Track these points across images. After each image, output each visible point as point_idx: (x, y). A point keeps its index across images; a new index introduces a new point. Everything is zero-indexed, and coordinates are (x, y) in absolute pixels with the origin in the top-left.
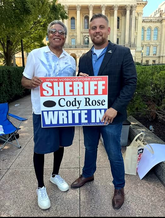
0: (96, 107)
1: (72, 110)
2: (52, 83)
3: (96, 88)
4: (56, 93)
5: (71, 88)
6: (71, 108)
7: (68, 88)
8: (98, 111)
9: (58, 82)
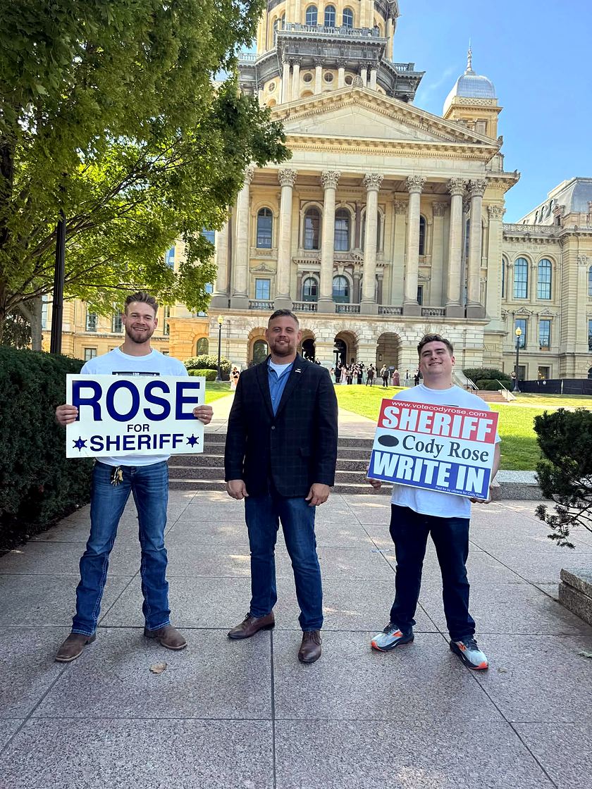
0: (469, 462)
1: (424, 459)
2: (400, 408)
3: (474, 428)
4: (403, 426)
5: (429, 422)
6: (423, 454)
7: (424, 420)
8: (472, 470)
9: (411, 408)
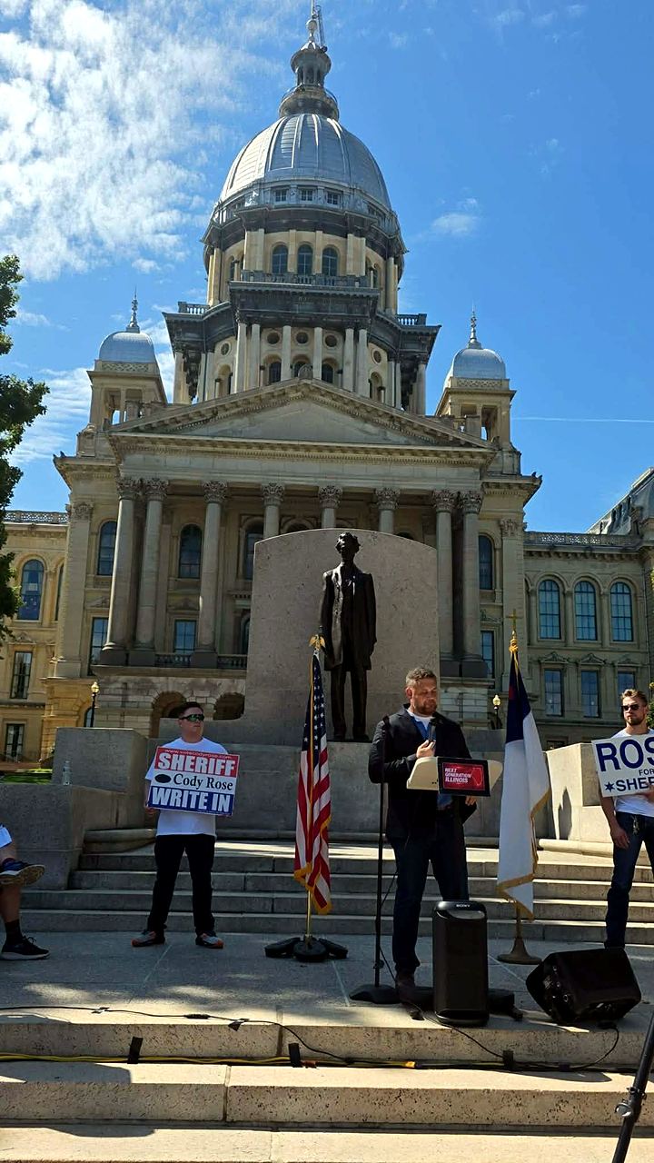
0: (220, 791)
1: (189, 790)
2: (172, 754)
3: (223, 767)
4: (174, 767)
5: (193, 764)
6: (189, 787)
7: (189, 763)
8: (222, 796)
9: (179, 754)
